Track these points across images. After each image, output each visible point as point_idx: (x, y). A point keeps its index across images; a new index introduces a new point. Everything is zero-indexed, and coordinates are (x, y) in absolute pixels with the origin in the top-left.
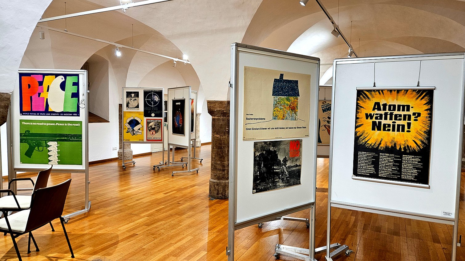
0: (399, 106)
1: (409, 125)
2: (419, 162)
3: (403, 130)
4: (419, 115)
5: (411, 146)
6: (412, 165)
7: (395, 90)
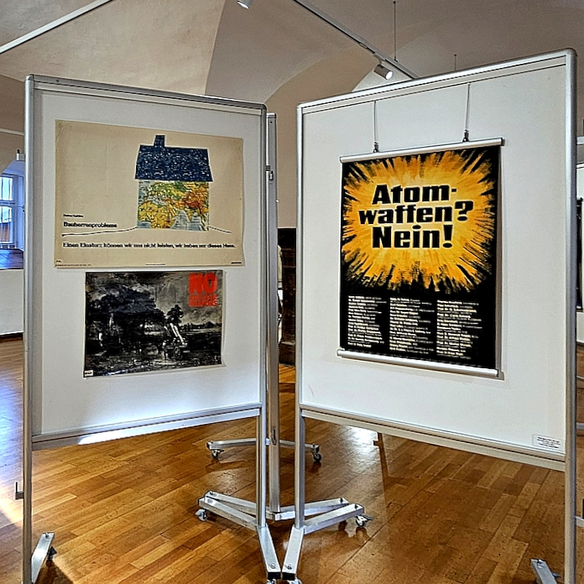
0: (426, 190)
1: (448, 230)
2: (473, 315)
3: (436, 244)
4: (469, 206)
5: (454, 280)
6: (459, 324)
7: (416, 156)
